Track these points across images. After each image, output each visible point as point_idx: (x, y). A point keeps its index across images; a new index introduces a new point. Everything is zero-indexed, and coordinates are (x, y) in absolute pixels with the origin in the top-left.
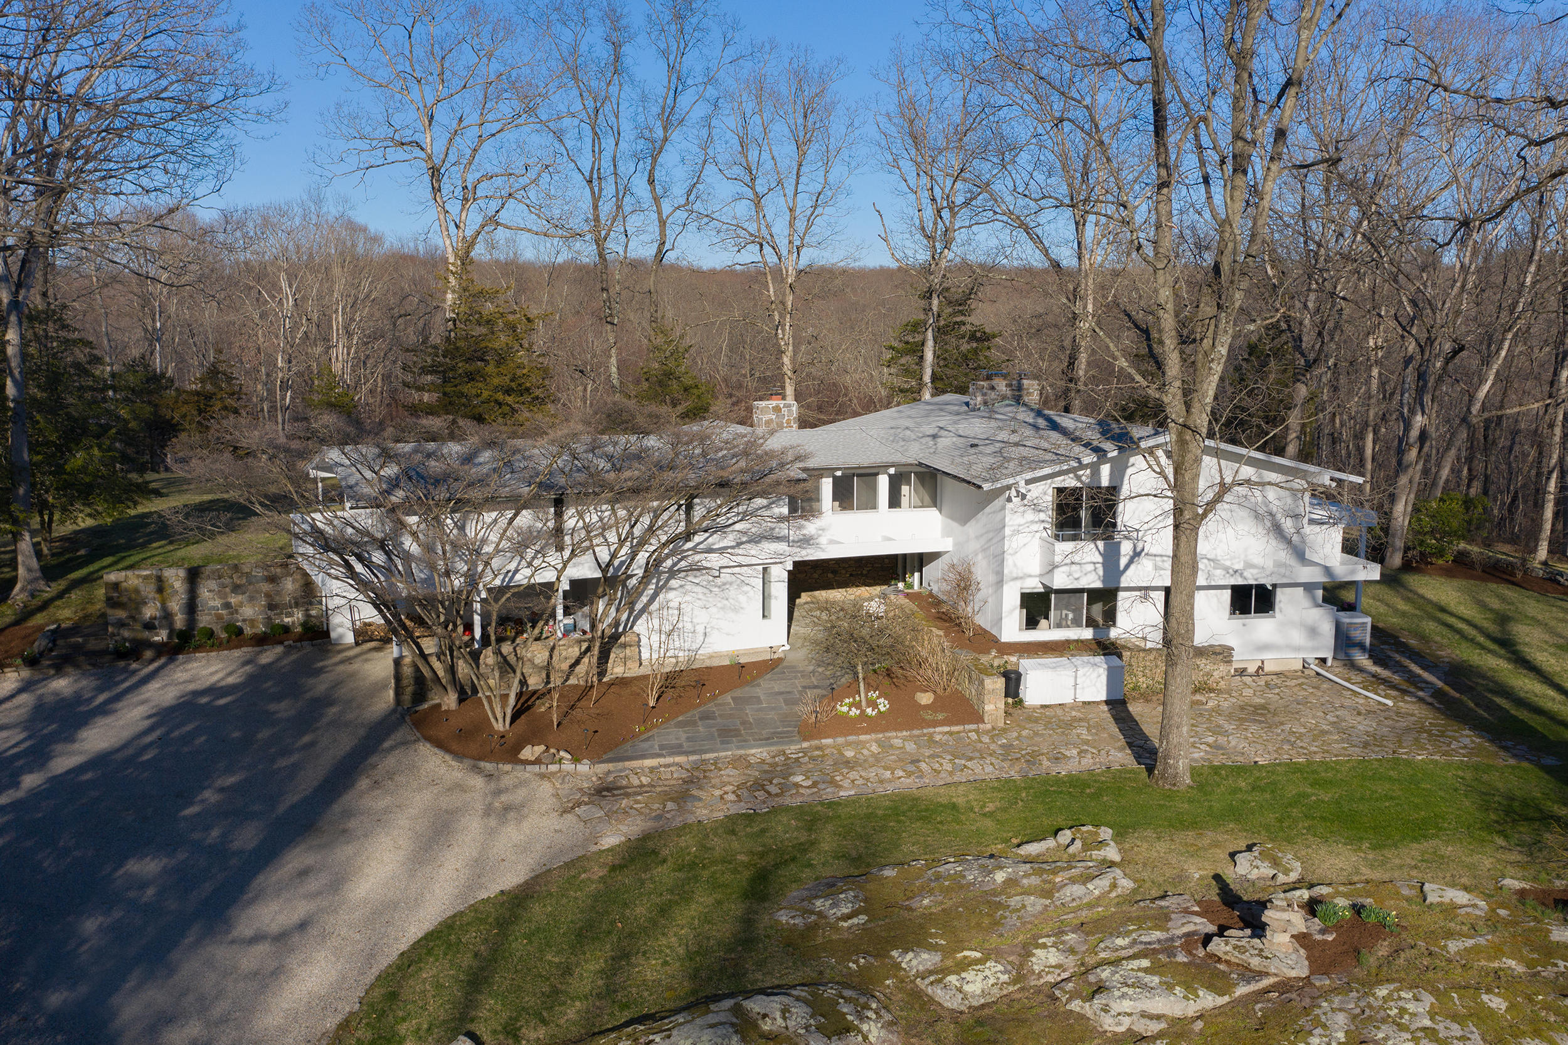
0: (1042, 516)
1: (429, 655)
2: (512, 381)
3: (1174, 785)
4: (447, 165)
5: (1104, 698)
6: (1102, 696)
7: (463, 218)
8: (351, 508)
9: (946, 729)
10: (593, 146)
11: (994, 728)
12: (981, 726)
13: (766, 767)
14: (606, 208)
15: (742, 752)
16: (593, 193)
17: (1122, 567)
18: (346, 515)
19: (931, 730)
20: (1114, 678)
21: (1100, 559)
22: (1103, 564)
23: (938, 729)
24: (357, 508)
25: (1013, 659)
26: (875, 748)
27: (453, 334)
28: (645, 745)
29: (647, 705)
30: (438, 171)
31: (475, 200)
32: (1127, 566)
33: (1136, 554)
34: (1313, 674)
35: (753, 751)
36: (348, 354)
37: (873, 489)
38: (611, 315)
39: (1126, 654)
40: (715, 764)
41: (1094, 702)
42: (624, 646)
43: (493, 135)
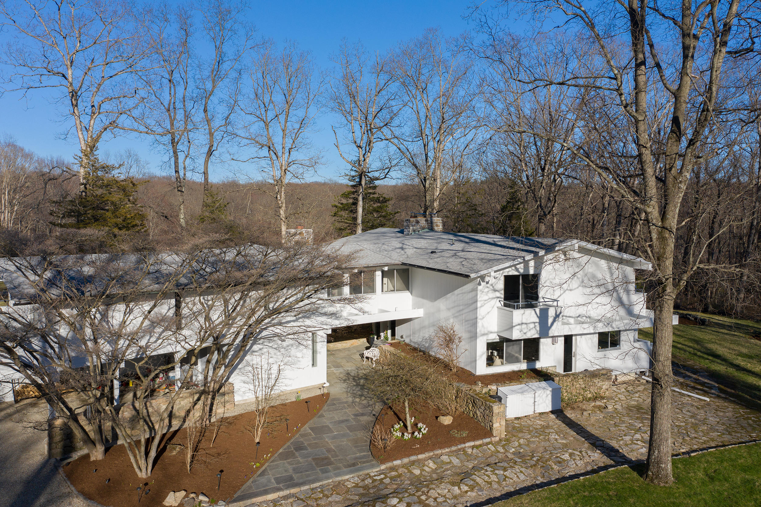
0: (498, 294)
1: (78, 414)
2: (124, 221)
3: (667, 483)
4: (83, 89)
5: (550, 410)
6: (549, 408)
7: (92, 124)
8: (15, 305)
9: (472, 444)
10: (170, 91)
11: (500, 440)
12: (493, 439)
13: (361, 491)
14: (179, 124)
15: (340, 479)
16: (170, 116)
17: (549, 325)
18: (11, 310)
19: (463, 446)
20: (556, 395)
21: (537, 320)
22: (540, 323)
23: (468, 444)
24: (20, 304)
25: (494, 387)
26: (432, 465)
27: (84, 194)
28: (263, 480)
29: (254, 440)
30: (76, 93)
31: (99, 113)
32: (552, 324)
33: (557, 316)
34: (645, 381)
35: (347, 477)
36: (11, 217)
37: (373, 280)
38: (180, 186)
39: (557, 379)
40: (322, 492)
41: (545, 413)
42: (224, 394)
43: (111, 77)
